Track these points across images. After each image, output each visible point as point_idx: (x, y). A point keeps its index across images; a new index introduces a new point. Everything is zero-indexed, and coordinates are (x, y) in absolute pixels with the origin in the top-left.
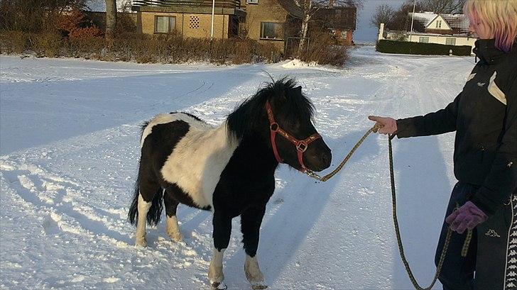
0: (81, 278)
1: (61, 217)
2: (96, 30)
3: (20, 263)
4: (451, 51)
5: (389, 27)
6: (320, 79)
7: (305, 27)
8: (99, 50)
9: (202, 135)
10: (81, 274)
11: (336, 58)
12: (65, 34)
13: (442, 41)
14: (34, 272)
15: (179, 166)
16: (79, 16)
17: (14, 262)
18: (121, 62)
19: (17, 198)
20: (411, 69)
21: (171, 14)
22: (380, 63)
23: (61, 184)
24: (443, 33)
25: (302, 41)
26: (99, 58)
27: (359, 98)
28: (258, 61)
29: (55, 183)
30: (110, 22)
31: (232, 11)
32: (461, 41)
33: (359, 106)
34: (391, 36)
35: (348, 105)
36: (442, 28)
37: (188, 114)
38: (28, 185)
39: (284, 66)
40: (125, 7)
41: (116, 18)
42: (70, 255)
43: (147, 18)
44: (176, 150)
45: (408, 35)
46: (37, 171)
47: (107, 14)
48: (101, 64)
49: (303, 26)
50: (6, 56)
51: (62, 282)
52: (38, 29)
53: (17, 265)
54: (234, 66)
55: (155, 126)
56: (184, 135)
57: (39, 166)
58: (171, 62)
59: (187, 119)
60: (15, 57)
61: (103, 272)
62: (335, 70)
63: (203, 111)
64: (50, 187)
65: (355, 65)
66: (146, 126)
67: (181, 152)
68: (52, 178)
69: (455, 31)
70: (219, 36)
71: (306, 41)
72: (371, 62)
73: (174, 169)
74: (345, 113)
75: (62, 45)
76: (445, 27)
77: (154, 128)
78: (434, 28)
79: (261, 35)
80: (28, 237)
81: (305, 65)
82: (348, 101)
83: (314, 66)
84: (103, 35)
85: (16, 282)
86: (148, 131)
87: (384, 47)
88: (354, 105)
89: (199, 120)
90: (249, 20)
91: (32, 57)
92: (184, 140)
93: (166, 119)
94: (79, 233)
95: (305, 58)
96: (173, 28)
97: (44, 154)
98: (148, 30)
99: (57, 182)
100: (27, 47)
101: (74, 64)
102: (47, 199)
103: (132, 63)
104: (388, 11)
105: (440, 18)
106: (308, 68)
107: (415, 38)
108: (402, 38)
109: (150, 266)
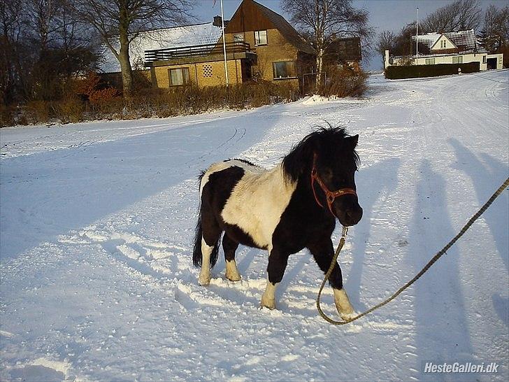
0: (256, 360)
1: (189, 288)
2: (114, 91)
3: (180, 348)
4: (460, 70)
5: (394, 53)
6: (347, 111)
7: (320, 62)
8: (120, 110)
9: (257, 178)
10: (254, 354)
11: (355, 89)
12: (85, 98)
13: (448, 60)
14: (201, 357)
15: (238, 208)
16: (96, 79)
17: (173, 347)
18: (143, 119)
19: (132, 272)
20: (429, 92)
21: (184, 66)
22: (395, 89)
23: (168, 250)
24: (449, 52)
25: (319, 76)
26: (122, 118)
27: (399, 126)
28: (277, 101)
29: (161, 250)
30: (126, 81)
31: (243, 55)
32: (467, 59)
33: (406, 134)
34: (397, 61)
35: (394, 134)
36: (447, 48)
37: (241, 160)
38: (133, 255)
39: (304, 103)
40: (137, 65)
41: (132, 75)
42: (226, 332)
43: (161, 72)
44: (234, 193)
45: (414, 59)
46: (133, 239)
47: (123, 73)
48: (125, 123)
49: (318, 61)
50: (33, 126)
51: (238, 367)
52: (57, 96)
53: (177, 351)
54: (254, 110)
55: (211, 175)
56: (240, 179)
57: (133, 233)
58: (191, 114)
59: (240, 165)
60: (42, 127)
61: (276, 349)
62: (357, 101)
63: (255, 156)
64: (156, 255)
65: (373, 94)
66: (203, 175)
67: (239, 195)
68: (153, 245)
69: (461, 49)
70: (233, 82)
71: (323, 76)
72: (386, 89)
73: (234, 211)
74: (399, 143)
75: (84, 109)
76: (450, 46)
77: (211, 176)
78: (440, 48)
79: (274, 75)
80: (170, 315)
81: (326, 100)
82: (392, 130)
83: (334, 100)
84: (122, 94)
85: (188, 372)
86: (205, 180)
87: (393, 73)
88: (400, 133)
89: (252, 165)
90: (261, 61)
91: (57, 124)
92: (240, 184)
93: (222, 167)
94: (220, 304)
95: (325, 93)
96: (187, 79)
97: (129, 220)
98: (163, 84)
99: (163, 249)
100: (50, 115)
101: (99, 126)
102: (163, 269)
103: (154, 119)
104: (391, 37)
105: (444, 38)
106: (328, 102)
107: (420, 61)
108: (409, 63)
109: (320, 335)
